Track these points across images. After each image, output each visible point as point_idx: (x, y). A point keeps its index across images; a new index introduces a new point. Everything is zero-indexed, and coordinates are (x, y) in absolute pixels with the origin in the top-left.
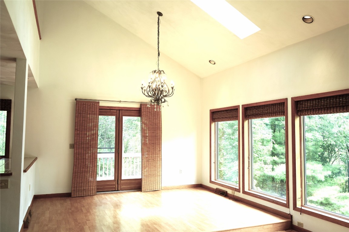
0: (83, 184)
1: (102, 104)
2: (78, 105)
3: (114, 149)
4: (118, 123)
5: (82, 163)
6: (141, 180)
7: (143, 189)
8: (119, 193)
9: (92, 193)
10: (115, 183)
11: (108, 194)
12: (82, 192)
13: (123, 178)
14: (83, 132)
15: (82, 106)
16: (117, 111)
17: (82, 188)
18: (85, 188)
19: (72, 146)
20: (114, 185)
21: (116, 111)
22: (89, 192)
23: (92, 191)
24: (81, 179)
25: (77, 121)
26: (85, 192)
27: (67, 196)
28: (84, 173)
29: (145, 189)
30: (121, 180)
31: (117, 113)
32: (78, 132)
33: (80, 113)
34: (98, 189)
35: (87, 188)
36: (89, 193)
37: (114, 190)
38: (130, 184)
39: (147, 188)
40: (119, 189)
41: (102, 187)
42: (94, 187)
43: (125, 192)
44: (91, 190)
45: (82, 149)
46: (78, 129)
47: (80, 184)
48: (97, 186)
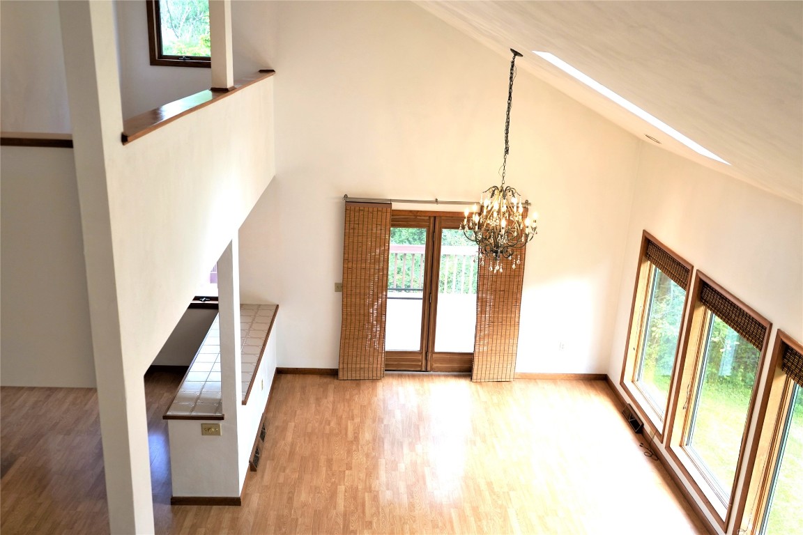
0: (358, 359)
1: (395, 206)
2: (348, 212)
3: (422, 301)
4: (431, 243)
5: (357, 322)
6: (472, 354)
7: (474, 377)
8: (428, 376)
9: (375, 375)
10: (420, 363)
11: (405, 376)
12: (358, 373)
13: (437, 349)
14: (359, 265)
15: (357, 214)
16: (429, 219)
17: (358, 366)
18: (362, 366)
19: (340, 287)
20: (419, 361)
21: (427, 218)
22: (370, 373)
23: (375, 373)
24: (355, 349)
25: (347, 242)
26: (362, 372)
27: (333, 373)
28: (360, 341)
29: (479, 377)
30: (433, 352)
31: (430, 224)
32: (350, 265)
33: (354, 229)
34: (386, 365)
35: (367, 366)
36: (371, 375)
37: (419, 369)
38: (450, 361)
39: (483, 375)
40: (429, 369)
42: (379, 366)
43: (439, 376)
44: (375, 370)
45: (358, 296)
46: (350, 259)
47: (354, 359)
48: (386, 360)
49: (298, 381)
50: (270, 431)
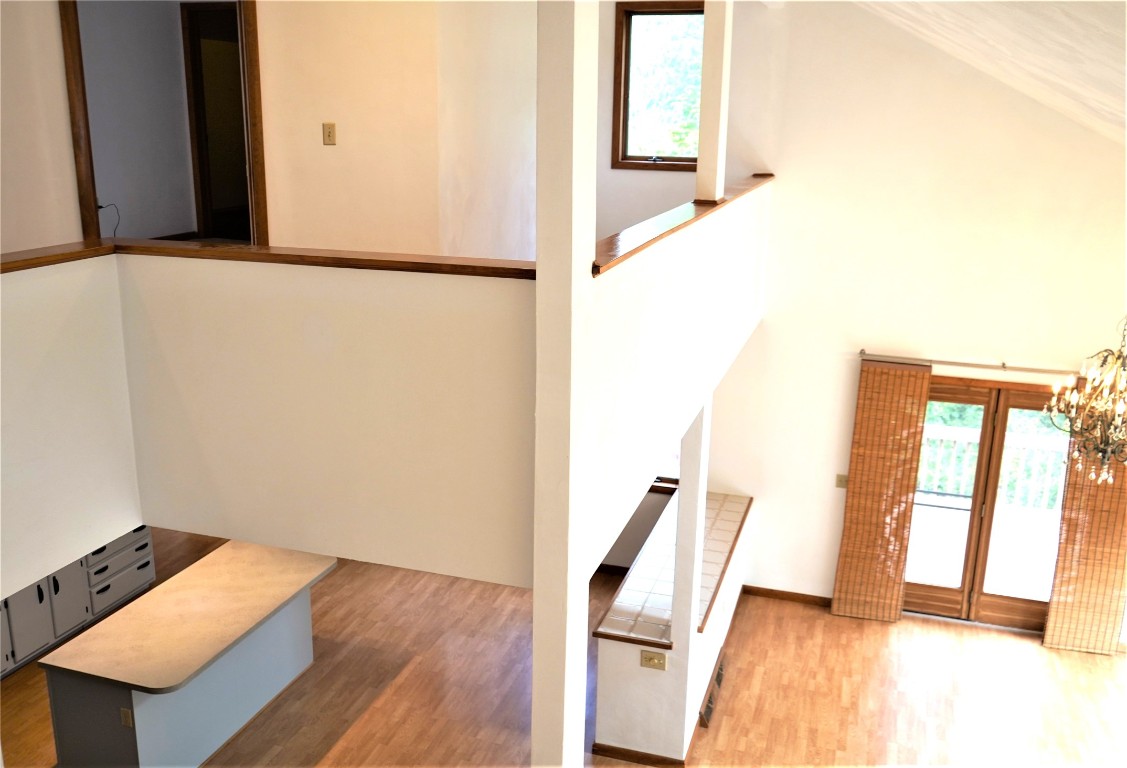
0: (863, 588)
1: (937, 370)
2: (865, 374)
3: (969, 513)
4: (990, 428)
5: (866, 535)
6: (1046, 604)
7: (1048, 638)
8: (971, 627)
9: (887, 615)
10: (959, 607)
12: (861, 608)
13: (987, 589)
14: (875, 452)
15: (877, 378)
16: (991, 392)
17: (862, 598)
18: (868, 599)
19: (843, 481)
20: (957, 602)
21: (987, 391)
22: (880, 610)
23: (887, 611)
24: (859, 573)
25: (859, 417)
26: (867, 609)
27: (824, 604)
28: (868, 561)
29: (1055, 641)
30: (982, 593)
31: (990, 397)
32: (861, 451)
33: (871, 399)
34: (906, 603)
35: (875, 600)
36: (880, 615)
37: (956, 615)
38: (1010, 610)
39: (1063, 639)
40: (972, 616)
41: (920, 601)
42: (894, 602)
43: (989, 630)
44: (887, 607)
45: (870, 497)
46: (862, 442)
47: (857, 587)
48: (907, 595)
49: (773, 609)
50: (730, 673)
